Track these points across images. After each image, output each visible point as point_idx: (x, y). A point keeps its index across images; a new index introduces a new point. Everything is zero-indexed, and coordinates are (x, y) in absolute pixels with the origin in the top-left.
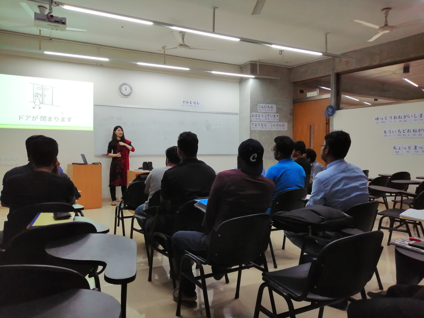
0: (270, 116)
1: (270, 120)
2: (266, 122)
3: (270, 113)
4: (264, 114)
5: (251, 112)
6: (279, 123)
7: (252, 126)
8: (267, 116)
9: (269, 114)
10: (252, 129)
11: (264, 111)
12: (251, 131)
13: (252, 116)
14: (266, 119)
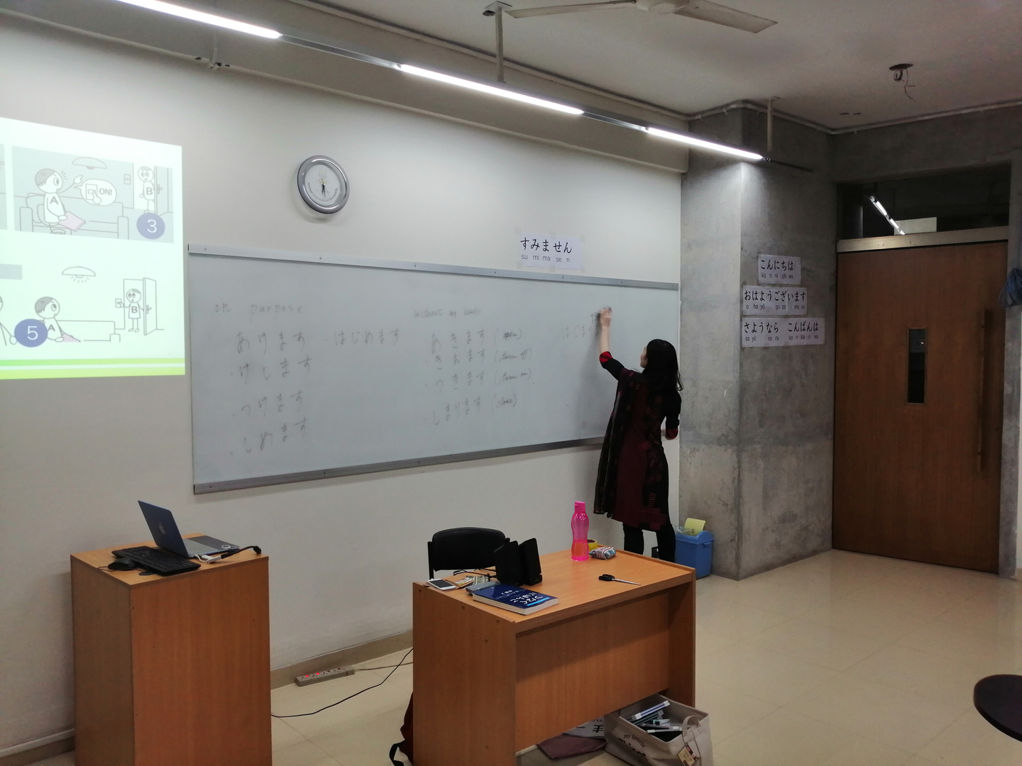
0: (786, 295)
1: (786, 311)
2: (779, 316)
3: (786, 285)
4: (774, 290)
5: (743, 284)
6: (808, 320)
7: (744, 335)
8: (779, 296)
9: (784, 289)
10: (746, 344)
11: (773, 280)
12: (742, 349)
13: (744, 297)
14: (777, 307)
